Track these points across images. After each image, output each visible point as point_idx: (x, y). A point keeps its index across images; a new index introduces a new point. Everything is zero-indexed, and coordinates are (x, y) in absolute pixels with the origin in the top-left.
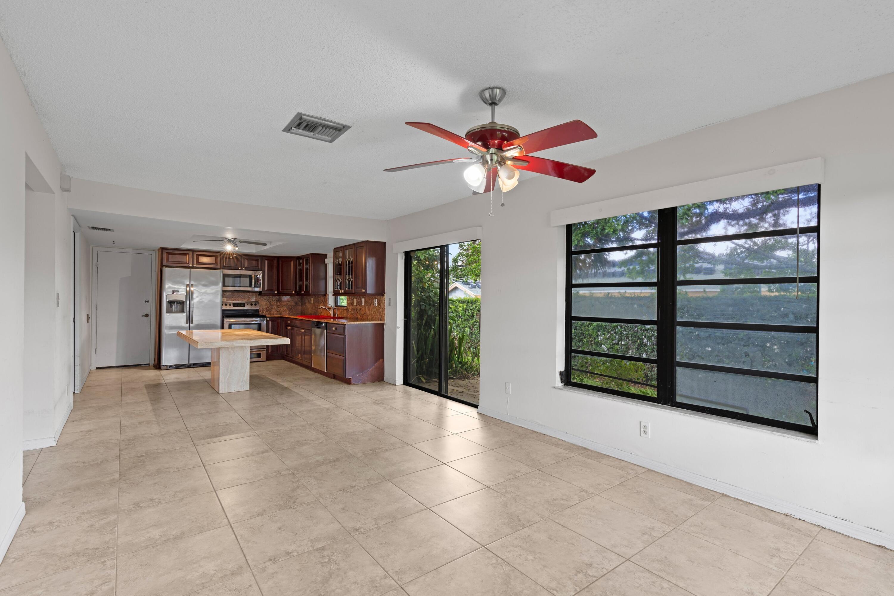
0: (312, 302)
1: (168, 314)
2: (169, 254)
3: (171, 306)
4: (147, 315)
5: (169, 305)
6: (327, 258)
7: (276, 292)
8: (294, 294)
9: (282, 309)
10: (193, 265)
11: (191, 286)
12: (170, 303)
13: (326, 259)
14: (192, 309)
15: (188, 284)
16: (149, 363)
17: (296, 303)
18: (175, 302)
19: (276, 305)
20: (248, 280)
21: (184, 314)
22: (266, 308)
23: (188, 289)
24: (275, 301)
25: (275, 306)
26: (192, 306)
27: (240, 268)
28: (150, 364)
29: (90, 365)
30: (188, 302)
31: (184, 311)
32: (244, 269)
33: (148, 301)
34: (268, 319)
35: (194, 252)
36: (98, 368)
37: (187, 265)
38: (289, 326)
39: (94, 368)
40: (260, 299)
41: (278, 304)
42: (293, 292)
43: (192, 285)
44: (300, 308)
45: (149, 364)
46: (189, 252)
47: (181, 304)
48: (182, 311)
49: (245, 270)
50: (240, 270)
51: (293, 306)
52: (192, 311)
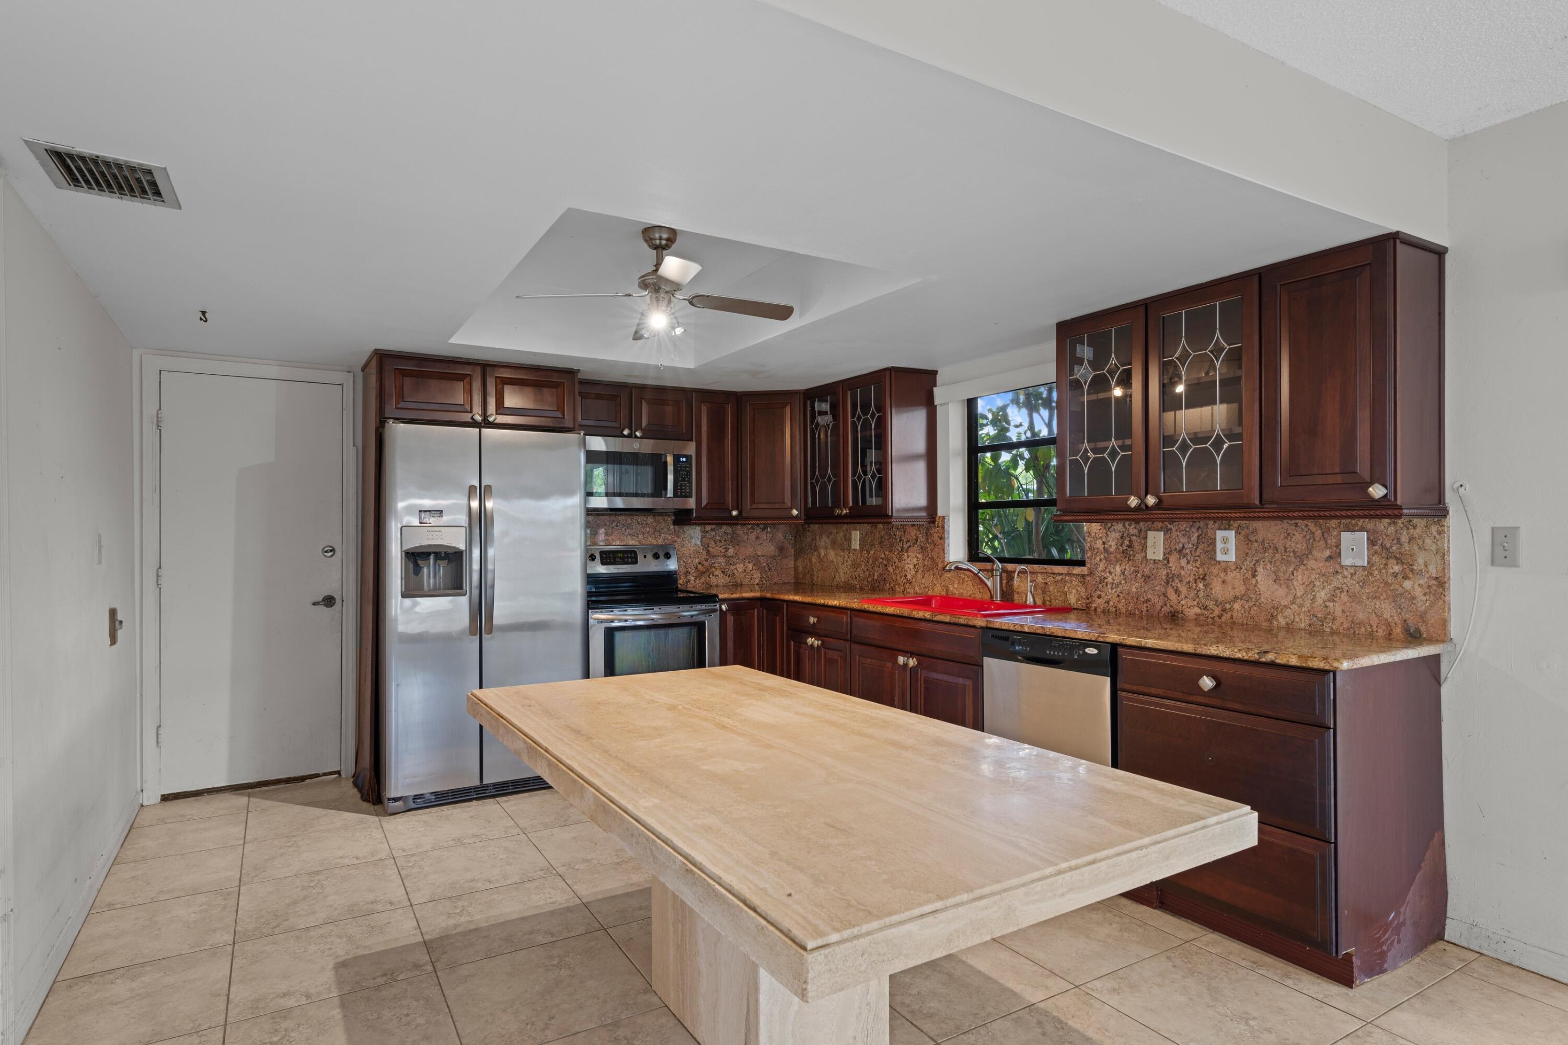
0: (856, 544)
1: (408, 602)
2: (405, 373)
3: (417, 570)
4: (329, 601)
5: (411, 565)
6: (936, 386)
7: (734, 513)
8: (797, 517)
9: (740, 570)
10: (485, 414)
11: (483, 492)
12: (415, 557)
13: (934, 388)
14: (490, 576)
15: (475, 487)
16: (337, 769)
17: (781, 549)
18: (429, 554)
19: (724, 556)
20: (648, 472)
21: (463, 601)
22: (696, 568)
23: (475, 504)
24: (720, 541)
25: (720, 560)
26: (490, 567)
27: (626, 432)
28: (343, 773)
29: (139, 789)
30: (476, 553)
31: (461, 588)
32: (638, 434)
33: (333, 550)
34: (724, 607)
35: (488, 369)
36: (166, 798)
37: (467, 417)
38: (812, 634)
39: (151, 797)
40: (678, 536)
41: (731, 551)
42: (795, 512)
43: (489, 487)
44: (792, 564)
45: (338, 773)
46: (471, 367)
47: (450, 561)
48: (455, 586)
49: (640, 438)
50: (629, 436)
51: (773, 557)
52: (489, 583)
